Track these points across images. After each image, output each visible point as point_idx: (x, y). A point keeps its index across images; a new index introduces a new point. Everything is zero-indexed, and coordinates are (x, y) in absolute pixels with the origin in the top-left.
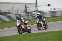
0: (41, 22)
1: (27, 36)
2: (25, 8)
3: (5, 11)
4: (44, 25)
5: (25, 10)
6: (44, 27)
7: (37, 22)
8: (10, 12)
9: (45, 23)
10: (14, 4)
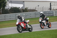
0: (44, 21)
1: (51, 32)
2: (50, 6)
3: (31, 9)
4: (47, 24)
5: (50, 8)
6: (47, 25)
7: (40, 21)
8: (36, 10)
9: (48, 22)
10: (40, 2)
